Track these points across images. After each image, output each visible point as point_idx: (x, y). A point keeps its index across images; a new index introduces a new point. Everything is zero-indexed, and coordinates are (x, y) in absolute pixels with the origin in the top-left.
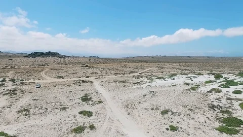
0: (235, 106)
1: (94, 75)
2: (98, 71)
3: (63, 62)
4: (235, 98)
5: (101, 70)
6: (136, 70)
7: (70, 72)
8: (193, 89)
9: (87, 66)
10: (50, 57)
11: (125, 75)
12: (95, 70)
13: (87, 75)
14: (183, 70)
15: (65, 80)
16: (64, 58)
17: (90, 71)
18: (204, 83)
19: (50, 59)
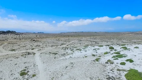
0: (122, 77)
1: (38, 47)
2: (41, 44)
3: (18, 38)
4: (122, 69)
5: (43, 43)
6: (65, 43)
7: (21, 46)
8: (97, 60)
9: (34, 40)
10: (10, 35)
11: (58, 47)
12: (39, 43)
13: (33, 48)
14: (92, 42)
15: (16, 52)
16: (19, 35)
17: (36, 44)
18: (103, 54)
19: (9, 36)
